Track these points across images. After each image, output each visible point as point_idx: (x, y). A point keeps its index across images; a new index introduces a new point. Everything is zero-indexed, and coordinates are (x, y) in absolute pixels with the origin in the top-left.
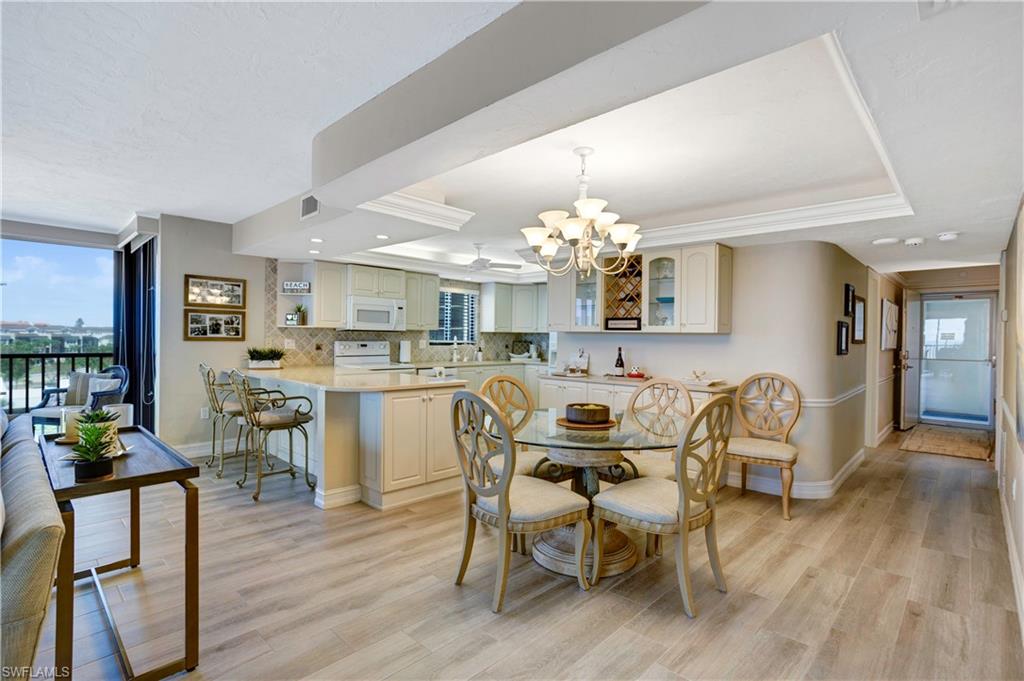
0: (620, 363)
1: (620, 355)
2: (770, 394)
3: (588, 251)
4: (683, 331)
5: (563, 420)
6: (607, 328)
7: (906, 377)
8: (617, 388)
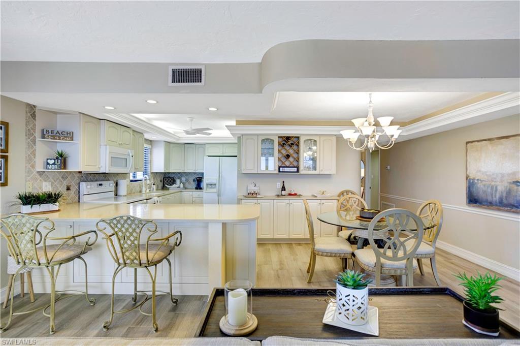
0: (283, 189)
1: (284, 185)
3: (373, 139)
4: (321, 173)
5: (358, 217)
6: (279, 171)
8: (291, 201)
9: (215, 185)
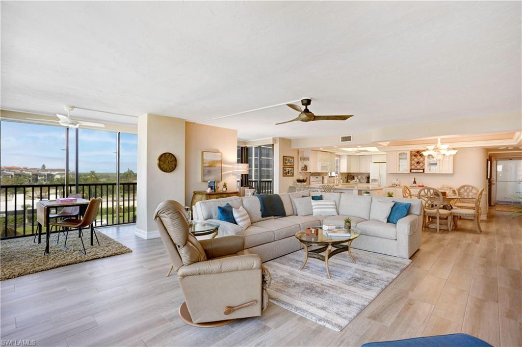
0: (415, 182)
1: (415, 180)
2: (468, 191)
6: (411, 172)
7: (493, 187)
9: (377, 180)
